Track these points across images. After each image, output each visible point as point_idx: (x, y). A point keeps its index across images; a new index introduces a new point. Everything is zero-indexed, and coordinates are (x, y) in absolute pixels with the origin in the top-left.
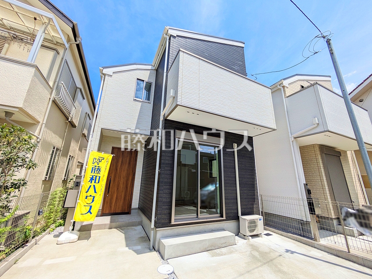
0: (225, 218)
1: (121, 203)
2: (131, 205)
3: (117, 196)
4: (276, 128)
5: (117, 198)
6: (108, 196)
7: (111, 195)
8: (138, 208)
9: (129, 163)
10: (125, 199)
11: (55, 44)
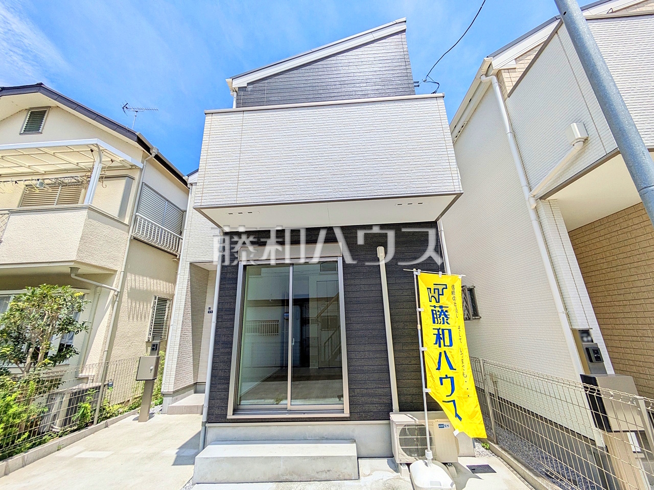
0: (348, 415)
4: (458, 189)
11: (130, 169)
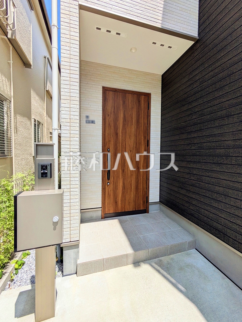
1: (132, 196)
2: (147, 198)
3: (124, 183)
5: (124, 187)
6: (108, 184)
7: (113, 182)
8: (160, 201)
9: (138, 122)
10: (137, 188)
